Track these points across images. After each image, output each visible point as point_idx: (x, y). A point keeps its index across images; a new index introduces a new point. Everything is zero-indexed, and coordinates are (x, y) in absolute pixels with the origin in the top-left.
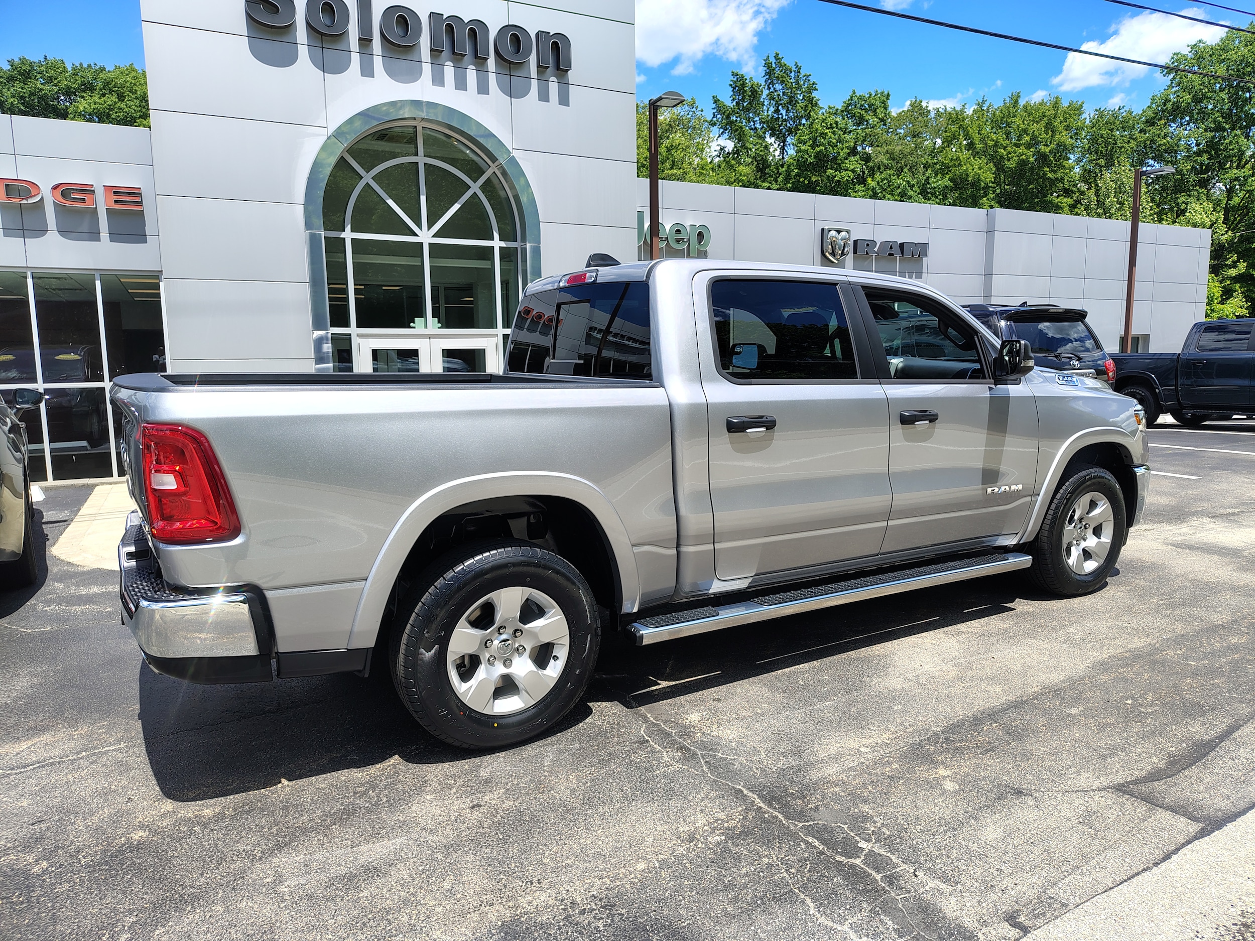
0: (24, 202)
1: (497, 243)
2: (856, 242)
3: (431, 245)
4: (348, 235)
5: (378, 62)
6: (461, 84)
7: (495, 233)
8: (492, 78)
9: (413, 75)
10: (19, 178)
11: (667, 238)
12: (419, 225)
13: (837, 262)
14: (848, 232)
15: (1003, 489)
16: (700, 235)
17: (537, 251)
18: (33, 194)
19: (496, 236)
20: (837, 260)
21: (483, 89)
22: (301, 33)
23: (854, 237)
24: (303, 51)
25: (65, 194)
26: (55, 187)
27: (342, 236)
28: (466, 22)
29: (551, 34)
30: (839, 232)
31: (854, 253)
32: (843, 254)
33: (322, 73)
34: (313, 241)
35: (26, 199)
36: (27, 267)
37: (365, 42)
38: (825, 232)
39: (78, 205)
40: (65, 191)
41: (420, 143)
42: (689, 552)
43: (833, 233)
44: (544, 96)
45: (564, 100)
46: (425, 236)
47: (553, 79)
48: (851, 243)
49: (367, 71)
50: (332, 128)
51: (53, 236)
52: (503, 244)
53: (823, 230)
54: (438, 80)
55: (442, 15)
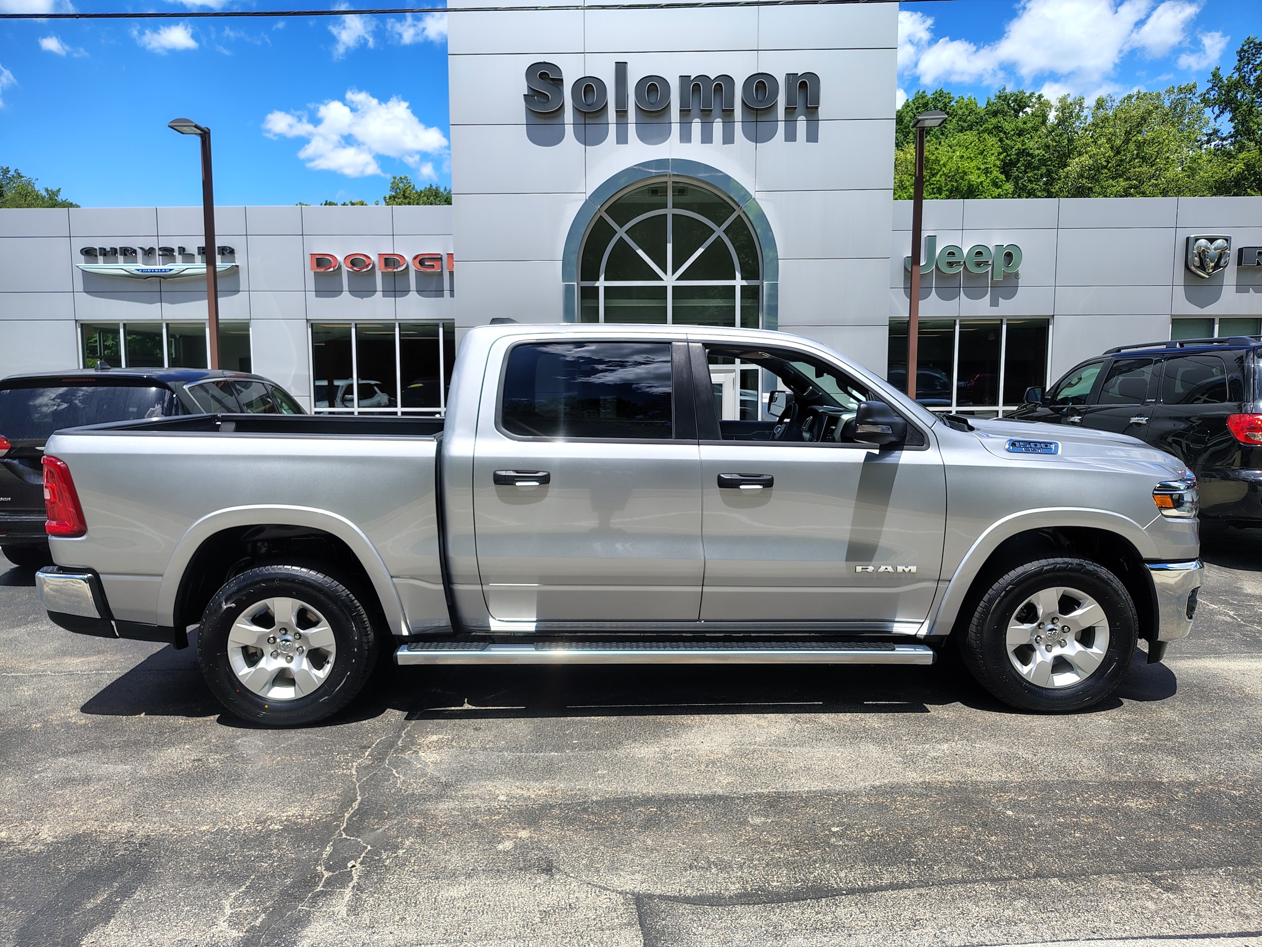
0: (395, 270)
1: (738, 282)
2: (1241, 251)
3: (675, 288)
4: (602, 283)
5: (632, 129)
6: (707, 138)
7: (737, 273)
8: (738, 127)
9: (664, 136)
10: (395, 253)
11: (964, 262)
12: (665, 271)
13: (1207, 277)
14: (1227, 239)
15: (882, 569)
16: (1009, 255)
17: (774, 288)
18: (401, 264)
19: (738, 275)
20: (1208, 274)
21: (728, 139)
22: (569, 115)
23: (1236, 245)
24: (569, 129)
25: (421, 263)
26: (415, 258)
27: (596, 285)
28: (713, 79)
29: (799, 75)
30: (1211, 240)
31: (1238, 265)
32: (1217, 266)
33: (584, 146)
34: (568, 290)
35: (397, 268)
36: (396, 319)
37: (622, 113)
38: (1191, 242)
39: (429, 270)
40: (421, 260)
41: (670, 196)
42: (462, 590)
43: (1203, 242)
44: (791, 136)
45: (812, 137)
46: (669, 280)
47: (802, 118)
48: (1233, 253)
49: (622, 139)
50: (590, 192)
51: (413, 295)
52: (744, 283)
53: (1188, 239)
54: (686, 137)
55: (690, 76)
